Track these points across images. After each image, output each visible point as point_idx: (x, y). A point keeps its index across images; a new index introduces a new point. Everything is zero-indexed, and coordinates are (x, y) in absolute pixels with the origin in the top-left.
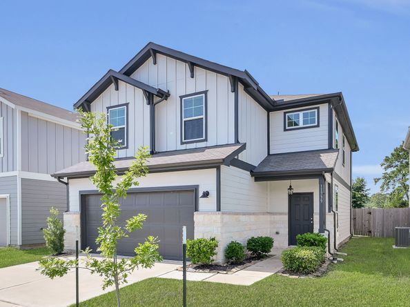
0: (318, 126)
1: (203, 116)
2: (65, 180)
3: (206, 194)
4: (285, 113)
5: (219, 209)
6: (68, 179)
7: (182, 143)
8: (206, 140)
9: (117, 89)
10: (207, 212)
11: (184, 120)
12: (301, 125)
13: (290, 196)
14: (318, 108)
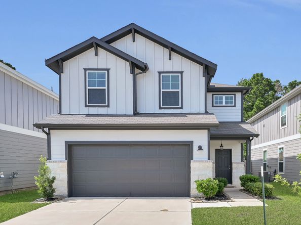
0: (235, 106)
1: (180, 90)
2: (46, 129)
4: (213, 95)
5: (209, 159)
6: (49, 130)
7: (160, 108)
8: (182, 108)
9: (96, 54)
10: (201, 161)
11: (162, 90)
12: (224, 104)
14: (235, 95)
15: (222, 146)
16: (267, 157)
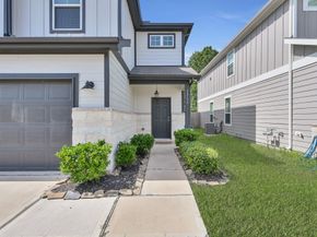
0: (174, 48)
1: (81, 6)
3: (90, 85)
4: (149, 34)
5: (107, 104)
7: (52, 32)
8: (83, 31)
11: (54, 5)
12: (162, 45)
13: (153, 99)
14: (174, 34)
15: (156, 93)
16: (214, 109)
